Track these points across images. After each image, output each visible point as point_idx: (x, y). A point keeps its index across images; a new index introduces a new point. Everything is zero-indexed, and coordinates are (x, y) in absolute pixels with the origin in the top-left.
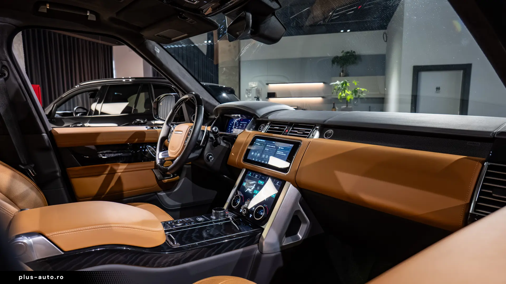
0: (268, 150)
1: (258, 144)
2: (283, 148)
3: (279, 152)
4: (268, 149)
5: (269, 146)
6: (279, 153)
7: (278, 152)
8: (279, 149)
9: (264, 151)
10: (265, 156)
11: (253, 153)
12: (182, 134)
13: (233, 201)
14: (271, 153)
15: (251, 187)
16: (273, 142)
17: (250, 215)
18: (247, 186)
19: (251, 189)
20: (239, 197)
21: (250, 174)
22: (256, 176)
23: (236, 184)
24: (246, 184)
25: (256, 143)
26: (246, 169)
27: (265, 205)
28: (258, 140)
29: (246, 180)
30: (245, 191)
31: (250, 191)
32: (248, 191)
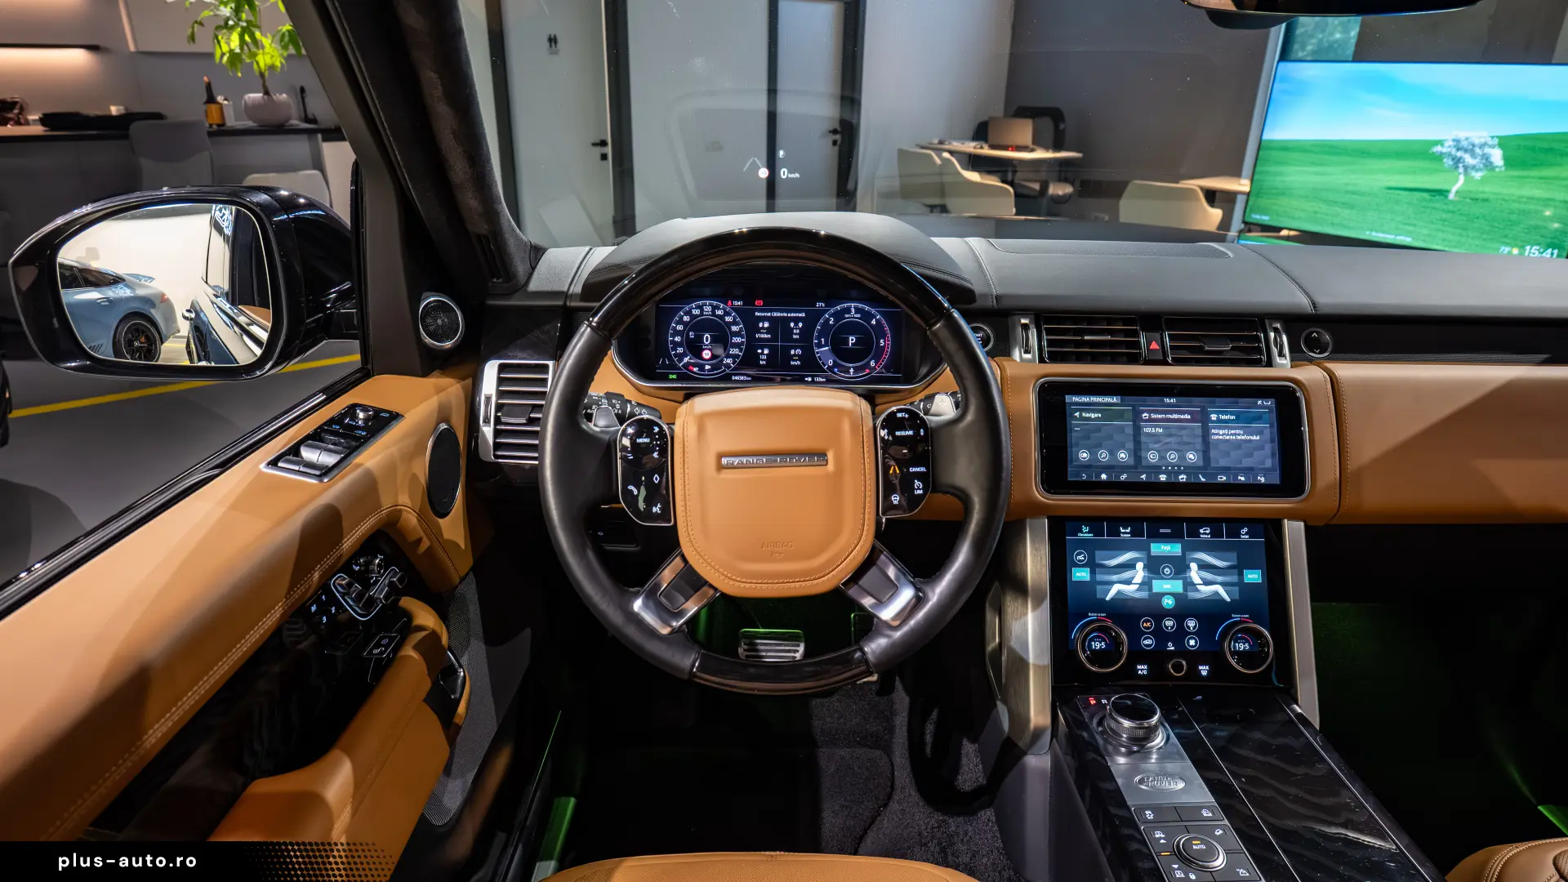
0: (1161, 431)
1: (1084, 414)
2: (1233, 417)
3: (1221, 432)
4: (1160, 427)
5: (1154, 416)
6: (1223, 435)
7: (1218, 434)
8: (1213, 422)
9: (1143, 439)
10: (1162, 458)
11: (1085, 455)
12: (831, 467)
13: (1084, 651)
14: (1185, 439)
15: (1126, 575)
16: (1167, 400)
17: (1200, 668)
18: (1099, 577)
19: (1128, 582)
20: (1104, 630)
21: (1085, 533)
22: (1125, 532)
23: (1033, 586)
24: (1093, 573)
25: (1077, 414)
26: (1049, 518)
27: (1236, 617)
28: (1076, 399)
29: (1081, 557)
30: (1108, 599)
31: (1130, 590)
32: (1119, 592)
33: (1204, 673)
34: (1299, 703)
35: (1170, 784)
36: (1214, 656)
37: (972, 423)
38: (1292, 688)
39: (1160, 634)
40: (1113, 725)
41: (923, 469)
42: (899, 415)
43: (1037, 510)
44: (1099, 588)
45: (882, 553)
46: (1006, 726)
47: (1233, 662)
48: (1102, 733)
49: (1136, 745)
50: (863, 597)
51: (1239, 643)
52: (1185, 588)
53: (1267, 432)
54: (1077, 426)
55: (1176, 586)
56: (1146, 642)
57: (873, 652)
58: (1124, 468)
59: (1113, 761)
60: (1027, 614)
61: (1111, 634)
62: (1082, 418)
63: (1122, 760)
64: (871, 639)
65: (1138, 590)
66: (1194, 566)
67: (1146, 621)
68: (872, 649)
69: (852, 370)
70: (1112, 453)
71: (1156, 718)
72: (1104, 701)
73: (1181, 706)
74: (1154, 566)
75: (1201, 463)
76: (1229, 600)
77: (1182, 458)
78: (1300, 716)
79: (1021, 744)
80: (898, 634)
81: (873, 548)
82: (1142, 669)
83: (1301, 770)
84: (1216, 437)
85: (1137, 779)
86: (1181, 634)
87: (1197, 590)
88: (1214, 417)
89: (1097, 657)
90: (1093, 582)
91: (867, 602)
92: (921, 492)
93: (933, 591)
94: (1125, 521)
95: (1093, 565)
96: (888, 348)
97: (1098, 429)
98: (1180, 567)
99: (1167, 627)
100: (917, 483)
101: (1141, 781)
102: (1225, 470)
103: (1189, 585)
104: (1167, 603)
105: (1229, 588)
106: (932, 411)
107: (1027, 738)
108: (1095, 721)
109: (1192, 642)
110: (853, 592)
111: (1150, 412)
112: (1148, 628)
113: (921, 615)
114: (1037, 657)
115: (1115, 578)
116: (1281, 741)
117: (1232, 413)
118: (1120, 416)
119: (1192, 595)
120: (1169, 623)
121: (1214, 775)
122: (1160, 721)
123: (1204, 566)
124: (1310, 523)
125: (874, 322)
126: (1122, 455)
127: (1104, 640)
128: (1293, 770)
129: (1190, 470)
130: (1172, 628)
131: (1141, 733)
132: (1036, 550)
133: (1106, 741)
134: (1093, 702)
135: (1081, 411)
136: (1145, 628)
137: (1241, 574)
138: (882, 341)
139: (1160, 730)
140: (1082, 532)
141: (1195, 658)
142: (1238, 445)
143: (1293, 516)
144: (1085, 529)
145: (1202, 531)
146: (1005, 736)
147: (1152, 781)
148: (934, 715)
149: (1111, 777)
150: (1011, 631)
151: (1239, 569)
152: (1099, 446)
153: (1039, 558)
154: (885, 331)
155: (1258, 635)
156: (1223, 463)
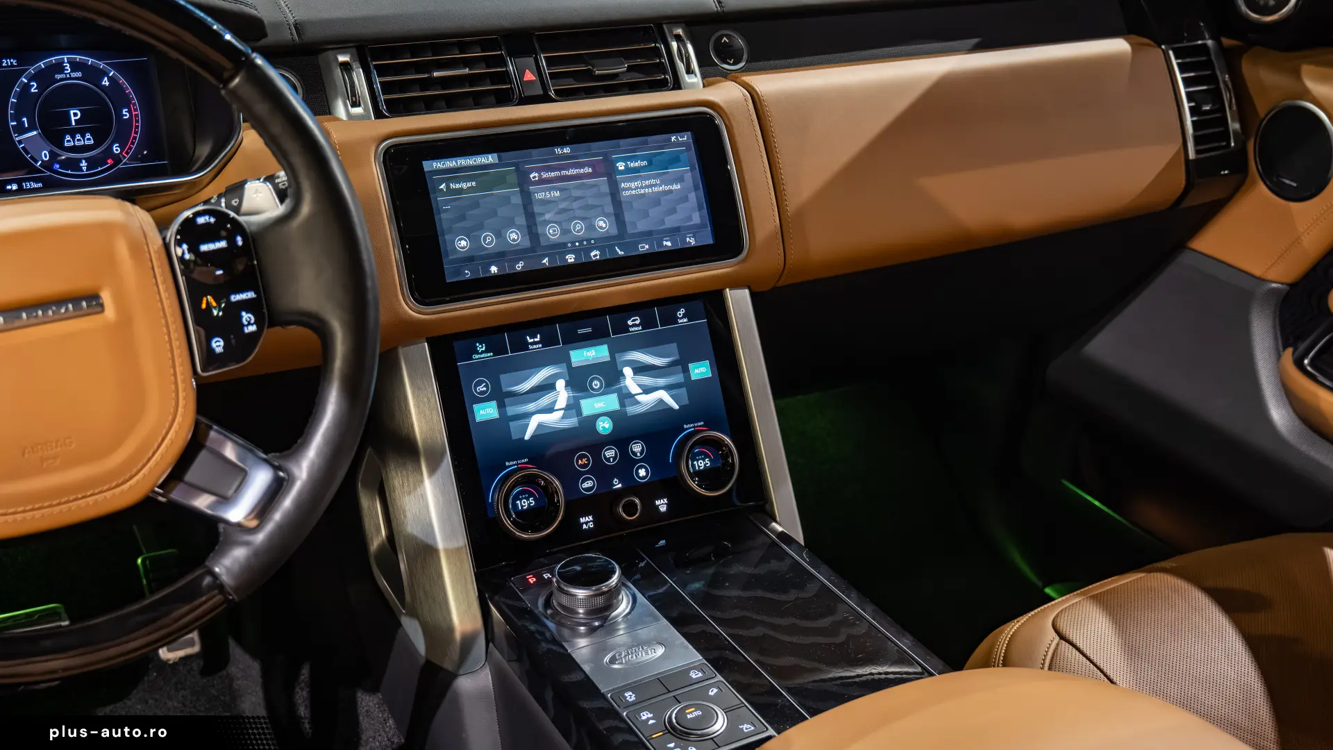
0: (557, 194)
1: (452, 186)
2: (645, 163)
3: (633, 185)
4: (556, 189)
5: (545, 175)
6: (636, 188)
7: (630, 189)
8: (622, 172)
9: (537, 209)
10: (565, 232)
11: (463, 243)
12: (110, 312)
13: (509, 516)
14: (591, 201)
15: (545, 401)
16: (558, 151)
17: (657, 503)
18: (511, 410)
19: (550, 409)
20: (530, 480)
21: (482, 353)
22: (534, 341)
23: (425, 441)
24: (501, 406)
25: (443, 186)
26: (428, 340)
27: (689, 428)
28: (438, 165)
29: (482, 388)
30: (527, 437)
31: (553, 419)
32: (540, 426)
33: (663, 509)
34: (778, 519)
35: (647, 653)
36: (669, 483)
37: (312, 216)
38: (766, 503)
39: (602, 472)
40: (565, 600)
41: (250, 295)
42: (201, 220)
43: (411, 332)
44: (512, 424)
45: (211, 428)
46: (421, 646)
47: (694, 485)
48: (552, 616)
49: (597, 619)
50: (196, 497)
51: (698, 461)
52: (622, 404)
53: (688, 176)
54: (447, 202)
55: (610, 402)
56: (586, 485)
57: (228, 570)
58: (519, 253)
59: (573, 645)
60: (422, 481)
61: (539, 485)
62: (450, 191)
63: (582, 642)
64: (223, 553)
65: (564, 417)
66: (628, 371)
67: (581, 457)
68: (226, 567)
69: (84, 164)
70: (499, 234)
71: (614, 579)
72: (547, 576)
73: (643, 559)
74: (579, 381)
75: (614, 232)
76: (676, 407)
77: (591, 227)
78: (784, 537)
79: (448, 665)
80: (260, 537)
81: (197, 424)
82: (587, 522)
83: (792, 595)
84: (628, 193)
85: (607, 659)
86: (627, 463)
87: (638, 403)
88: (621, 166)
89: (528, 520)
90: (504, 419)
91: (203, 502)
92: (253, 328)
93: (300, 467)
94: (533, 325)
95: (500, 396)
96: (137, 121)
97: (475, 204)
98: (610, 375)
99: (608, 460)
100: (246, 317)
101: (613, 660)
102: (647, 235)
103: (626, 397)
104: (604, 427)
105: (674, 392)
106: (246, 205)
107: (455, 653)
108: (541, 601)
109: (642, 472)
110: (177, 495)
111: (539, 170)
112: (584, 466)
113: (288, 502)
114: (446, 538)
115: (531, 407)
116: (762, 570)
117: (642, 158)
118: (500, 181)
119: (632, 410)
120: (610, 453)
121: (695, 629)
122: (621, 584)
123: (640, 369)
124: (757, 289)
125: (106, 82)
126: (514, 236)
127: (531, 495)
128: (783, 597)
129: (604, 242)
130: (615, 458)
131: (600, 601)
132: (419, 389)
133: (560, 624)
134: (532, 580)
135: (447, 181)
136: (581, 466)
137: (686, 371)
138: (125, 111)
139: (623, 592)
140: (478, 353)
141: (648, 492)
142: (656, 200)
143: (736, 285)
144: (481, 348)
145: (630, 323)
146: (422, 661)
147: (625, 656)
148: (305, 672)
149: (573, 665)
150: (404, 512)
151: (682, 364)
152: (481, 227)
153: (426, 400)
154: (127, 95)
155: (717, 444)
156: (642, 226)
